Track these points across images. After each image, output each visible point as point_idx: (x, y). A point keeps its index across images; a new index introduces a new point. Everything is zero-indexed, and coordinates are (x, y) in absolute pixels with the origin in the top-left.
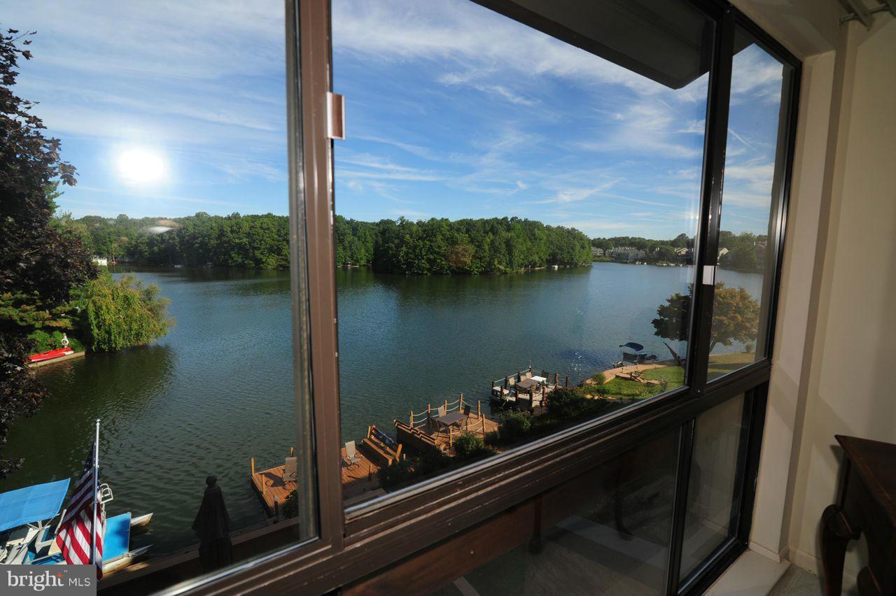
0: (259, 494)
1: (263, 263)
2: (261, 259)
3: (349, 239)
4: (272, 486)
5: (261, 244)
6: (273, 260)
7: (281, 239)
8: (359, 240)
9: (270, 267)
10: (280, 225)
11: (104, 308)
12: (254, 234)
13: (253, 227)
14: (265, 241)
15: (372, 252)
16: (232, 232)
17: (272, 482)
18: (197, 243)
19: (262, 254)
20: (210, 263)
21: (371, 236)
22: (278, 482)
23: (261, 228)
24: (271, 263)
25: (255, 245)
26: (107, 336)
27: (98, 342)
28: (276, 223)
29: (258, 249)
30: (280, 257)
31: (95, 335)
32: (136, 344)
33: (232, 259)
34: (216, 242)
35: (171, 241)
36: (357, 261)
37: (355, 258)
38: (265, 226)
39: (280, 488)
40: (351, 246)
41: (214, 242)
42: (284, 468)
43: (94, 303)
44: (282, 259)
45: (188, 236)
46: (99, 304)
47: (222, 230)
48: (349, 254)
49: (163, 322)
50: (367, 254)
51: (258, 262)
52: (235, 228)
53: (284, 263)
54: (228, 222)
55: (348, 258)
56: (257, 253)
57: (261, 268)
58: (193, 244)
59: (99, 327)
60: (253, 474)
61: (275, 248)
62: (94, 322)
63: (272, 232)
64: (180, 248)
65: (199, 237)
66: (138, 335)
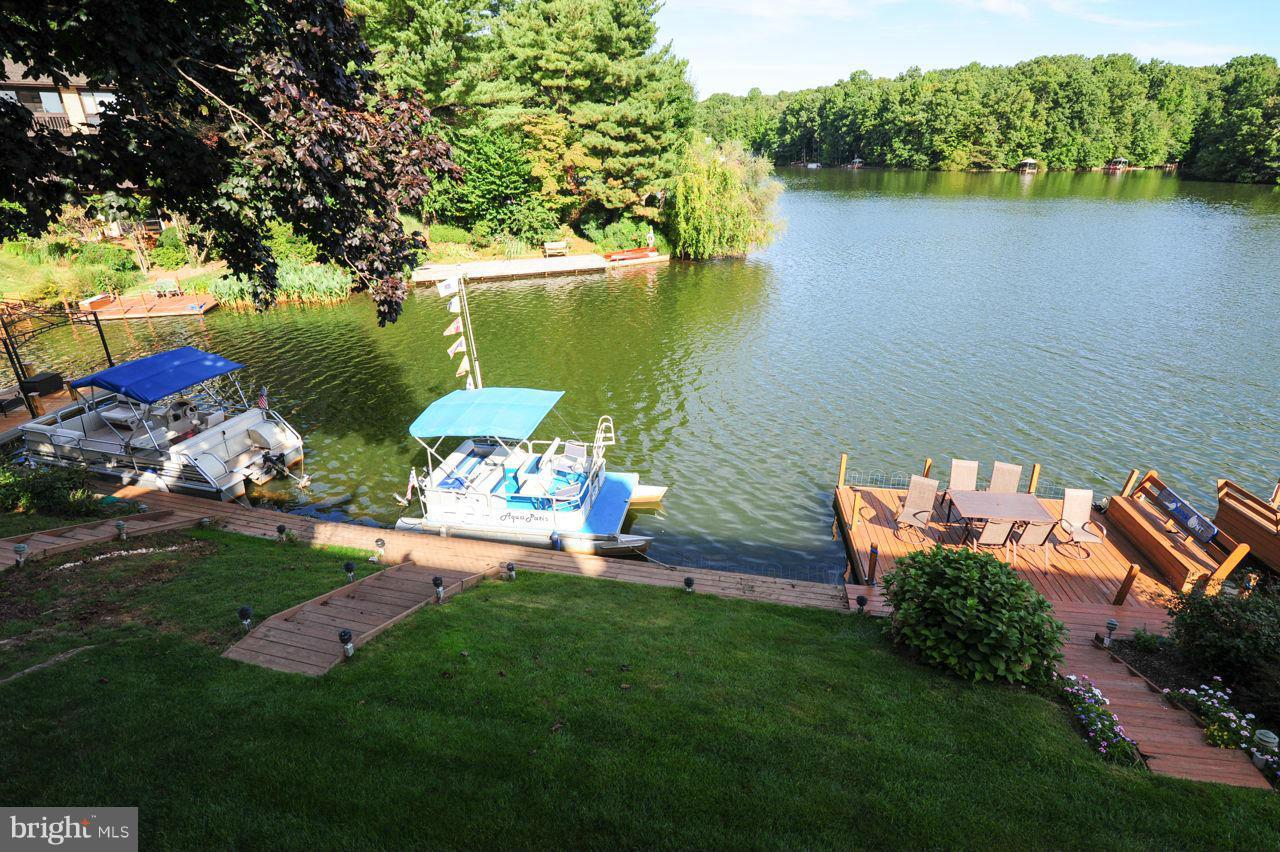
0: (843, 528)
1: (945, 158)
2: (942, 151)
3: (1135, 108)
4: (871, 521)
5: (947, 123)
6: (963, 154)
7: (986, 111)
8: (1161, 108)
9: (954, 167)
10: (990, 85)
11: (696, 190)
12: (939, 104)
13: (939, 90)
14: (955, 117)
15: (1186, 139)
16: (902, 102)
17: (873, 513)
18: (844, 125)
19: (946, 141)
20: (858, 160)
21: (1195, 97)
22: (886, 518)
23: (955, 91)
24: (958, 159)
25: (937, 125)
26: (695, 234)
27: (685, 243)
28: (984, 80)
29: (941, 131)
30: (978, 148)
31: (682, 232)
32: (729, 253)
33: (893, 151)
34: (873, 122)
35: (809, 124)
36: (1143, 157)
37: (1139, 150)
38: (961, 87)
39: (889, 532)
40: (1136, 123)
41: (869, 123)
42: (902, 495)
43: (685, 180)
44: (981, 152)
45: (834, 114)
46: (689, 184)
47: (887, 99)
48: (1128, 139)
49: (769, 223)
50: (1172, 141)
51: (936, 156)
52: (908, 95)
53: (983, 158)
54: (899, 86)
55: (1121, 150)
56: (938, 139)
57: (938, 169)
58: (838, 129)
59: (687, 220)
60: (841, 485)
61: (973, 129)
62: (683, 212)
63: (972, 98)
64: (819, 134)
65: (848, 115)
66: (732, 239)
